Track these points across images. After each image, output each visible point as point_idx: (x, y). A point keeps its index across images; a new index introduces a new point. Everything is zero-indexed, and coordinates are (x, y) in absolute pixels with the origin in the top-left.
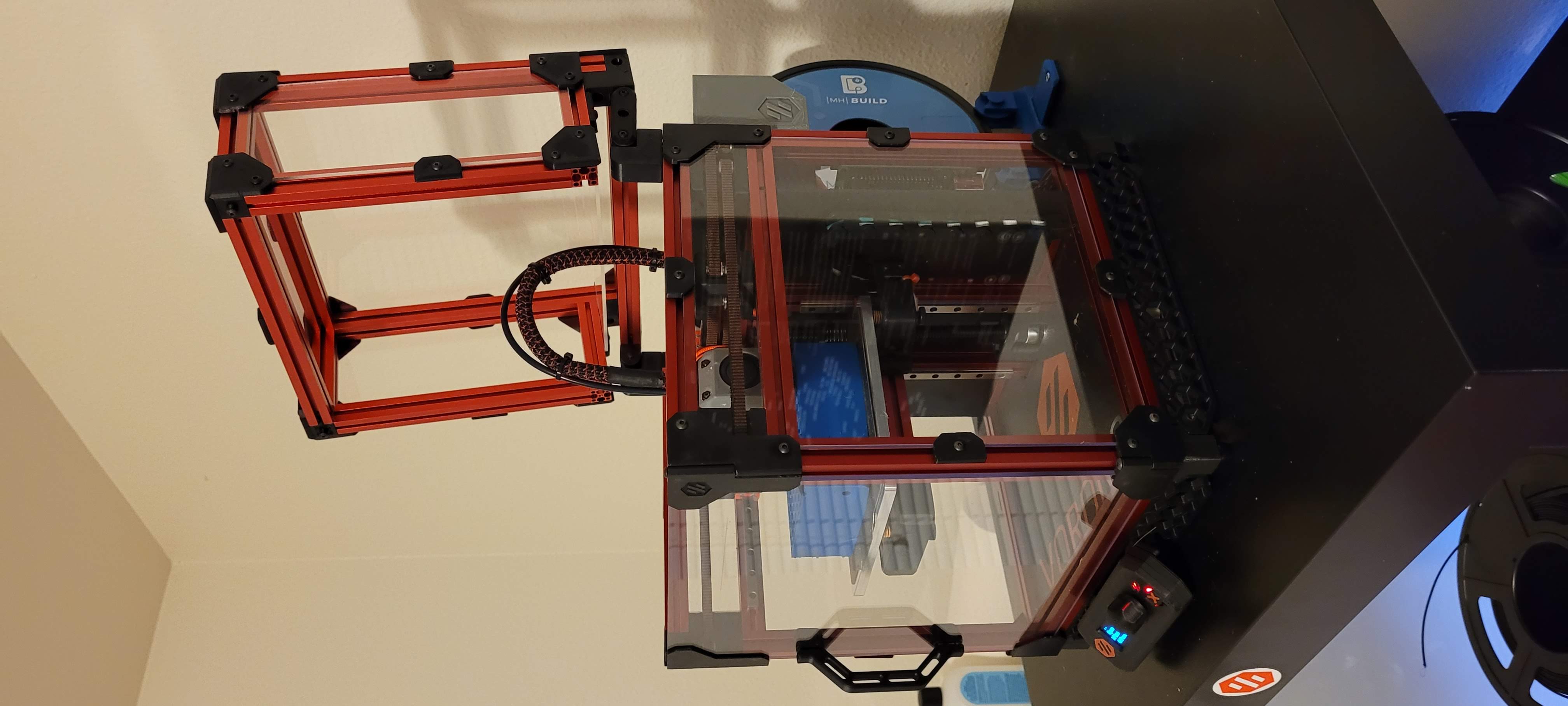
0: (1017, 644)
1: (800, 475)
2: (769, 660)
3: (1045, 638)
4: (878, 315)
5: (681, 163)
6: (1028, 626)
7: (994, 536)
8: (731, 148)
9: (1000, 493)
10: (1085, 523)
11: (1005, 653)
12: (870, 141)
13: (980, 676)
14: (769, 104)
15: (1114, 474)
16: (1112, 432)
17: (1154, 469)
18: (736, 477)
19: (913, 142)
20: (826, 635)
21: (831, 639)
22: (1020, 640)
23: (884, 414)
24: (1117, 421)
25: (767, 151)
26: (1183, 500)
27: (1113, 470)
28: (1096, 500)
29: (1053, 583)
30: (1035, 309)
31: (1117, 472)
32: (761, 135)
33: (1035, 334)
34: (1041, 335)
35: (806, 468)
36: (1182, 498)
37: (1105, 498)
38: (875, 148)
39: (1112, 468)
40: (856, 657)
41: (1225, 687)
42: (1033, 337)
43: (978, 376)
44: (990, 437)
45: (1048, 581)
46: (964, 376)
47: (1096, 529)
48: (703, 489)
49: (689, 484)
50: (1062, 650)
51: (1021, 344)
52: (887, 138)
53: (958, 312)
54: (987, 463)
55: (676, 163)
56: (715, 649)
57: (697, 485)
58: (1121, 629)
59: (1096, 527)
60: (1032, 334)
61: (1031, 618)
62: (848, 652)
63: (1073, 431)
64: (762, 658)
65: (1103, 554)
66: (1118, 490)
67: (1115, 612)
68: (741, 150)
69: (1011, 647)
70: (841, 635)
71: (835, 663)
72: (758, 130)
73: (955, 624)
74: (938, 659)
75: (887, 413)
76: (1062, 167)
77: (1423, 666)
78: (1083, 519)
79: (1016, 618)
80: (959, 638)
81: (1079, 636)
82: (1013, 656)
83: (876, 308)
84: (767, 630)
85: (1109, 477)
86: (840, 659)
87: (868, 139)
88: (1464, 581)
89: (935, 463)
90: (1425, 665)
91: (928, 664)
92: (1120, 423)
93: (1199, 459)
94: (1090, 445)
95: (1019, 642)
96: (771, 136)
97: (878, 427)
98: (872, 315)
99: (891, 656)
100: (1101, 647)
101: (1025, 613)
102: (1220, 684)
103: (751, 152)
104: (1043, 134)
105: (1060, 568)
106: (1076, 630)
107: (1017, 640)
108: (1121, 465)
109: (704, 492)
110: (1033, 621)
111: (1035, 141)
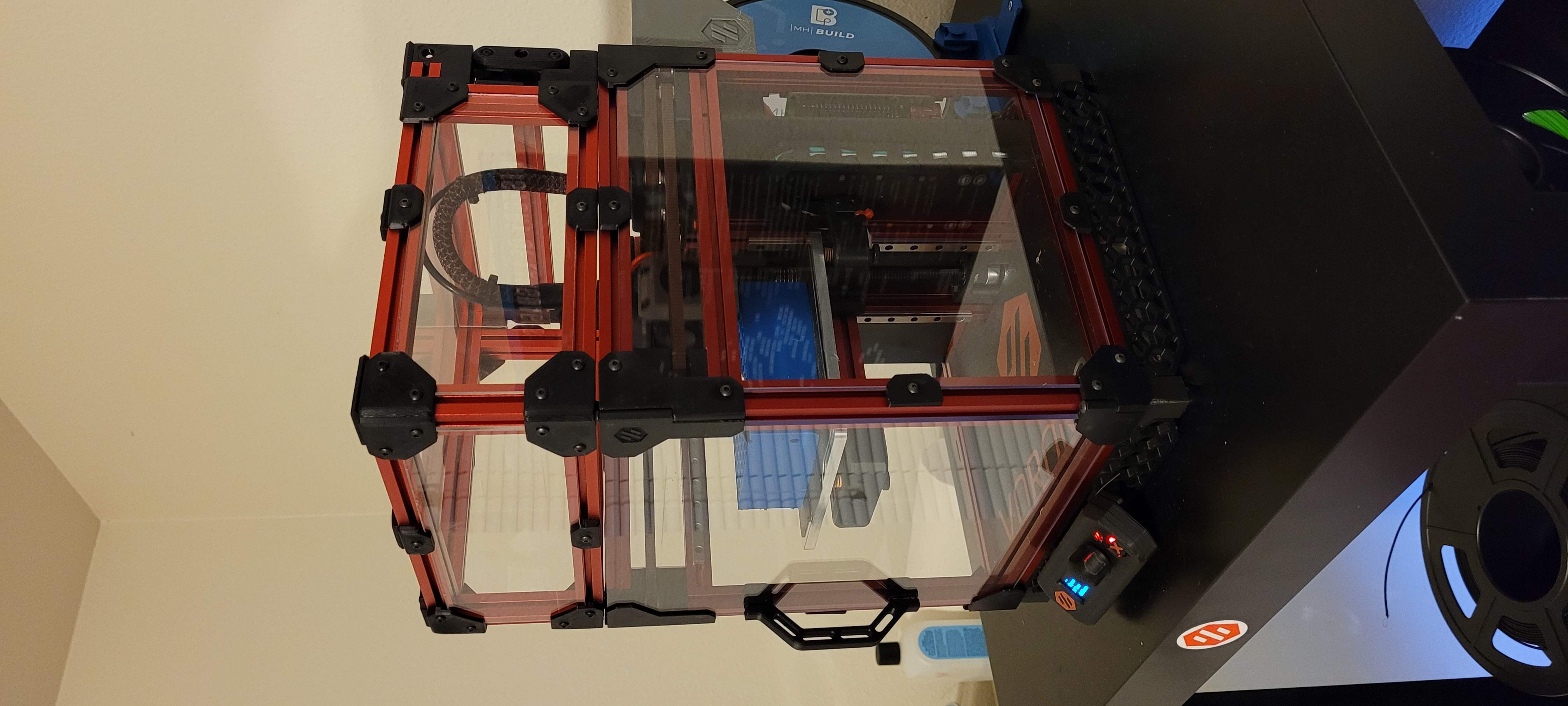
0: (974, 598)
1: (743, 419)
2: (715, 617)
3: (1004, 591)
4: (830, 252)
5: (617, 87)
6: (987, 578)
7: (952, 490)
8: (672, 72)
9: (958, 441)
10: (1046, 471)
11: (962, 607)
12: (821, 66)
13: (939, 631)
14: (713, 25)
15: (1078, 418)
16: (1075, 374)
17: (1119, 412)
18: (674, 422)
19: (867, 67)
20: (775, 591)
21: (781, 594)
22: (978, 594)
23: (834, 356)
24: (1080, 363)
25: (711, 75)
26: (1148, 446)
27: (1076, 413)
28: (1057, 446)
29: (1013, 535)
30: (996, 248)
31: (1081, 415)
32: (705, 57)
33: (995, 274)
34: (1001, 276)
35: (749, 412)
36: (1148, 444)
37: (1067, 445)
38: (827, 74)
39: (1076, 411)
40: (807, 613)
41: (1189, 640)
42: (993, 278)
43: (936, 319)
44: (948, 380)
45: (1008, 533)
46: (921, 319)
47: (1058, 478)
48: (639, 435)
49: (623, 430)
50: (1021, 604)
51: (982, 285)
52: (839, 63)
53: (915, 250)
54: (944, 406)
55: (612, 87)
56: (659, 606)
57: (632, 431)
58: (1082, 581)
59: (1057, 475)
60: (992, 274)
61: (989, 571)
62: (797, 608)
63: (1034, 373)
64: (707, 615)
65: (1065, 503)
66: (1081, 435)
67: (1077, 562)
68: (682, 74)
69: (968, 601)
70: (791, 591)
71: (786, 621)
72: (702, 53)
73: (911, 578)
74: (892, 614)
75: (838, 355)
76: (1026, 95)
77: (1386, 617)
78: (1044, 466)
79: (974, 571)
80: (914, 592)
81: (1039, 589)
82: (970, 611)
83: (827, 244)
84: (713, 585)
85: (1072, 420)
86: (790, 615)
87: (820, 64)
88: (1427, 530)
89: (888, 406)
90: (1387, 615)
91: (882, 619)
92: (1084, 365)
93: (1166, 402)
94: (1053, 387)
95: (977, 595)
96: (715, 59)
97: (828, 371)
98: (823, 252)
99: (844, 612)
100: (1061, 600)
101: (983, 566)
102: (1185, 637)
103: (694, 77)
104: (1005, 60)
105: (1020, 519)
106: (1036, 583)
107: (975, 593)
108: (1085, 408)
109: (640, 438)
110: (992, 574)
111: (996, 68)
